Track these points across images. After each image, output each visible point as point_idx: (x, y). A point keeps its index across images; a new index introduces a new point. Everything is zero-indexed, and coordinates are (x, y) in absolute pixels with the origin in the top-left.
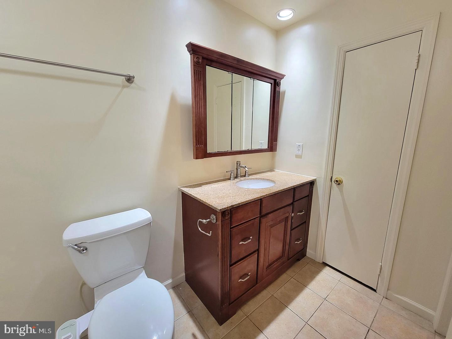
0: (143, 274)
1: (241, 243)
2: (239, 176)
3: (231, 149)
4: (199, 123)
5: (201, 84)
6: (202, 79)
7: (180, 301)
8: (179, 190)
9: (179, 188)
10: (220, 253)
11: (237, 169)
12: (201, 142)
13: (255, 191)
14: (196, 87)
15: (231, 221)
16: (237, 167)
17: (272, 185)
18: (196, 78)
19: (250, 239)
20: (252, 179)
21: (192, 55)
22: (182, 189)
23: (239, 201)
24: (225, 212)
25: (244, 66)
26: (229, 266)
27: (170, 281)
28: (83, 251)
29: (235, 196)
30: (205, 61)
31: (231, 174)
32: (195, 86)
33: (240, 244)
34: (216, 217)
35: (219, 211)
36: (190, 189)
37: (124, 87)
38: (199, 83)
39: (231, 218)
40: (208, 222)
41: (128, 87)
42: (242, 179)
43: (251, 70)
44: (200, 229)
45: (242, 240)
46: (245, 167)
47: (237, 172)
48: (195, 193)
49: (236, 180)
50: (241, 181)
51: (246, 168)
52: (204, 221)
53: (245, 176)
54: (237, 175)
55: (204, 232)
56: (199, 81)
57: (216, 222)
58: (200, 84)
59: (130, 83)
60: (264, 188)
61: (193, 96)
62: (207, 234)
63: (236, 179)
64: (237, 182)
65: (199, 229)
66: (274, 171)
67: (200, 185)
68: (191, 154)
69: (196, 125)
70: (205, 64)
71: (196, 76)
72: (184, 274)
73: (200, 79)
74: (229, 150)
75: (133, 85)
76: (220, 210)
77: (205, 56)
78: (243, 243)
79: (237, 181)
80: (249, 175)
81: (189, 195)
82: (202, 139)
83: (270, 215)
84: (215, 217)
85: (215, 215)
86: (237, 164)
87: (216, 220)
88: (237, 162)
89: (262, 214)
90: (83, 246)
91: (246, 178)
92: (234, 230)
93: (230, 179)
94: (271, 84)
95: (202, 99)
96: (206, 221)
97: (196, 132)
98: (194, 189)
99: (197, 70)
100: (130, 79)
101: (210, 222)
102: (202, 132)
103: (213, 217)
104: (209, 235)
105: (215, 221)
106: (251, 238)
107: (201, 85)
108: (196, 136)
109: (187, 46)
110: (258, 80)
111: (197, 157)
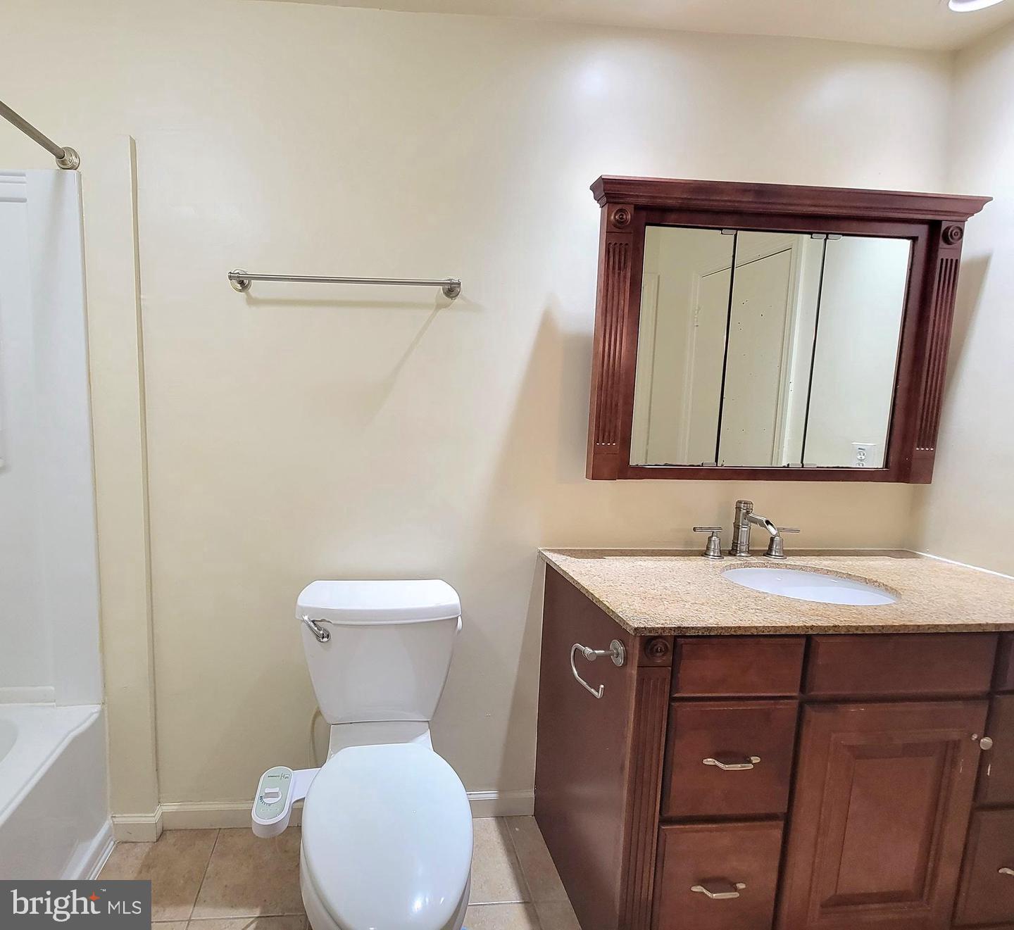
0: (425, 740)
1: (709, 761)
2: (744, 548)
3: (716, 461)
4: (610, 383)
5: (625, 277)
6: (629, 264)
7: (508, 860)
8: (541, 556)
9: (540, 552)
10: (627, 764)
11: (737, 527)
12: (612, 434)
13: (790, 604)
14: (610, 289)
15: (673, 675)
16: (737, 518)
17: (883, 600)
18: (611, 263)
19: (750, 762)
20: (793, 567)
21: (606, 207)
22: (547, 554)
23: (711, 621)
24: (654, 642)
25: (785, 201)
26: (657, 821)
27: (492, 795)
28: (323, 638)
29: (703, 604)
30: (644, 214)
31: (710, 539)
32: (608, 284)
33: (705, 762)
34: (626, 652)
35: (631, 632)
36: (569, 558)
37: (439, 306)
38: (619, 274)
39: (675, 666)
40: (599, 656)
41: (446, 306)
42: (754, 560)
43: (816, 209)
44: (576, 672)
45: (717, 756)
46: (768, 522)
47: (736, 537)
48: (579, 570)
49: (729, 560)
50: (748, 565)
51: (770, 527)
52: (588, 650)
53: (768, 553)
54: (735, 544)
55: (585, 683)
56: (619, 269)
57: (625, 664)
58: (622, 279)
59: (452, 298)
60: (836, 606)
61: (600, 310)
62: (592, 690)
63: (730, 558)
64: (730, 567)
65: (572, 670)
66: (914, 556)
67: (600, 554)
68: (581, 465)
69: (600, 388)
70: (643, 224)
71: (611, 259)
72: (531, 794)
73: (622, 265)
74: (709, 460)
75: (457, 301)
76: (636, 629)
77: (642, 201)
78: (717, 763)
79: (729, 563)
80: (787, 553)
81: (561, 573)
82: (616, 426)
83: (852, 709)
84: (621, 649)
85: (623, 643)
86: (738, 509)
87: (626, 659)
88: (740, 502)
89: (812, 693)
90: (326, 628)
91: (772, 560)
92: (684, 710)
93: (704, 554)
94: (914, 239)
95: (626, 316)
96: (591, 651)
97: (599, 406)
98: (580, 560)
99: (616, 244)
100: (451, 290)
101: (607, 658)
102: (617, 405)
103: (617, 646)
104: (596, 693)
105: (620, 661)
106: (756, 760)
107: (625, 282)
108: (598, 417)
109: (593, 188)
110: (844, 235)
111: (596, 473)
